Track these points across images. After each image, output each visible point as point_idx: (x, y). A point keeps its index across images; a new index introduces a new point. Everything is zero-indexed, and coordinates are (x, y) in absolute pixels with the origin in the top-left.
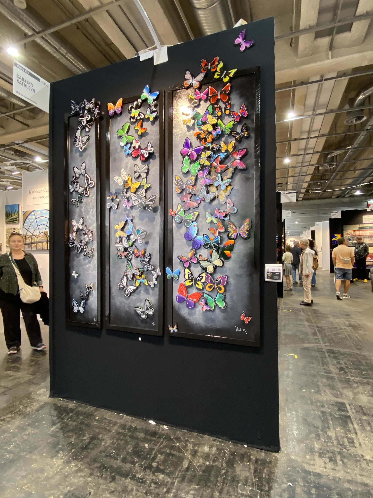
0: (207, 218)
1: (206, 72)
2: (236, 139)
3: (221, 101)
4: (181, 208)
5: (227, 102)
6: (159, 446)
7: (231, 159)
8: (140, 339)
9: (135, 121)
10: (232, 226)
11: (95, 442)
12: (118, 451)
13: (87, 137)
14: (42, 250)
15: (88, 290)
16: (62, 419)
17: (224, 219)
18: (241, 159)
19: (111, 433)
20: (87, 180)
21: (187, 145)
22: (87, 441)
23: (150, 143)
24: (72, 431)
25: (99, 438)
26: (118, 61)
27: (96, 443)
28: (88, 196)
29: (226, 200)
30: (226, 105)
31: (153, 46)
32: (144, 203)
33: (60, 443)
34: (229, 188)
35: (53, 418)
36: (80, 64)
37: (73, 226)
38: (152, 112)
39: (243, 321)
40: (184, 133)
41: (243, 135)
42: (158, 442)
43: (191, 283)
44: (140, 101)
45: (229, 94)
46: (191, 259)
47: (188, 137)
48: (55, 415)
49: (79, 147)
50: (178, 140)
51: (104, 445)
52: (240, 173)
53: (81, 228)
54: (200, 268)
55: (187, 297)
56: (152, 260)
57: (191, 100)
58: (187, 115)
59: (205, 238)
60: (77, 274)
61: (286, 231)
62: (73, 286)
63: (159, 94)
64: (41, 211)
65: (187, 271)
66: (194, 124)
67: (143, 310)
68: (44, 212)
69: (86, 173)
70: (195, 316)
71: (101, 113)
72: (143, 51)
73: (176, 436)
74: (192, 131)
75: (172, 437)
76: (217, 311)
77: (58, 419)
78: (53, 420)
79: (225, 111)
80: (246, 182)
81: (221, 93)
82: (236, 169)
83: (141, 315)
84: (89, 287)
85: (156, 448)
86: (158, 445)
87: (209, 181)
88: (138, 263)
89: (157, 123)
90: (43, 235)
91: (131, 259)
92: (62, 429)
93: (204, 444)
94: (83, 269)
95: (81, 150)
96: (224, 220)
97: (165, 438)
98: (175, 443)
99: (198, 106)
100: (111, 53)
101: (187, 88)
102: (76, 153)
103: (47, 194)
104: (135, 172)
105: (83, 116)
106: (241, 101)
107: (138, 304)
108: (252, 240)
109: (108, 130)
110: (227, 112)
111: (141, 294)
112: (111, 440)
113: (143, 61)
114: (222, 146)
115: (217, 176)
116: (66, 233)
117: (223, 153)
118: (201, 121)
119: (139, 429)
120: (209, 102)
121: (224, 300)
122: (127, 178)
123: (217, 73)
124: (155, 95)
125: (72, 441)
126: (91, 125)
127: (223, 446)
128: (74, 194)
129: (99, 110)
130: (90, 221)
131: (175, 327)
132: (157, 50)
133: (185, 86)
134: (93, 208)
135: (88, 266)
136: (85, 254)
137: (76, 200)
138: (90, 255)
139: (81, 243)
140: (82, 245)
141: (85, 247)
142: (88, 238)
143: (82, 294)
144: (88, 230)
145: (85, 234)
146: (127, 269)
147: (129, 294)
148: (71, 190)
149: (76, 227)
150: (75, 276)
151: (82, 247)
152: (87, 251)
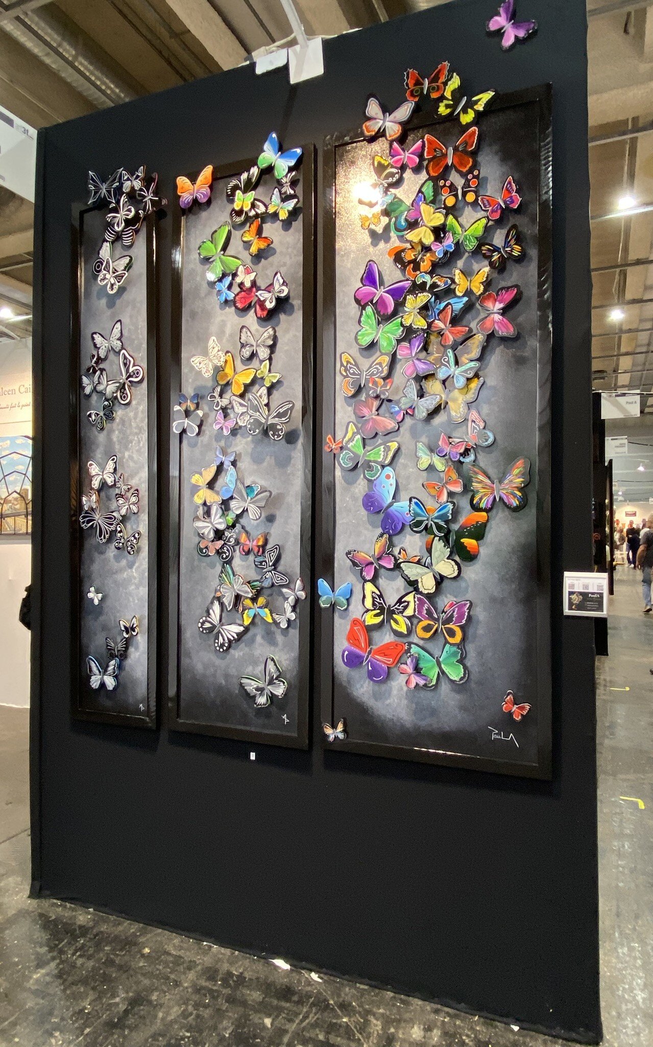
0: (418, 458)
1: (417, 99)
2: (491, 264)
3: (453, 172)
4: (354, 433)
5: (471, 171)
6: (299, 1024)
7: (478, 313)
8: (253, 756)
9: (242, 219)
10: (481, 477)
11: (143, 1009)
12: (197, 1035)
13: (127, 260)
14: (15, 536)
15: (127, 633)
16: (61, 952)
17: (462, 459)
18: (504, 312)
19: (181, 988)
20: (125, 364)
21: (370, 278)
22: (122, 1007)
23: (279, 275)
24: (84, 981)
25: (150, 1002)
26: (200, 73)
27: (142, 1013)
28: (128, 404)
29: (468, 414)
30: (468, 181)
31: (289, 38)
32: (263, 421)
33: (56, 1012)
34: (474, 385)
35: (38, 949)
36: (107, 81)
37: (91, 478)
38: (285, 198)
39: (510, 714)
40: (364, 248)
41: (510, 254)
42: (297, 1014)
43: (378, 620)
44: (255, 171)
45: (474, 154)
46: (379, 559)
47: (374, 259)
48: (44, 941)
49: (106, 285)
50: (349, 265)
51: (163, 1019)
52: (502, 347)
53: (110, 481)
54: (400, 583)
55: (370, 652)
56: (282, 562)
57: (380, 169)
58: (371, 205)
59: (413, 506)
60: (100, 595)
61: (614, 488)
62: (90, 624)
63: (303, 153)
64: (13, 439)
65: (369, 587)
66: (387, 228)
67: (261, 685)
68: (19, 441)
69: (123, 348)
70: (388, 702)
71: (160, 200)
72: (263, 49)
73: (341, 1000)
74: (382, 245)
75: (331, 1002)
76: (445, 687)
77: (50, 952)
78: (38, 954)
79: (464, 194)
80: (517, 370)
81: (456, 149)
82: (491, 337)
83: (254, 697)
84: (128, 626)
85: (292, 1027)
86: (297, 1021)
87: (424, 366)
88: (248, 567)
89: (298, 224)
90: (16, 499)
91: (232, 558)
92: (60, 976)
93: (411, 1022)
94: (115, 582)
95: (111, 292)
96: (462, 463)
97: (313, 1004)
98: (338, 1017)
99: (398, 183)
100: (185, 56)
101: (372, 140)
102: (99, 298)
103: (27, 398)
104: (243, 346)
105: (116, 210)
106: (505, 169)
107: (249, 669)
108: (531, 513)
109: (176, 243)
110: (471, 197)
111: (256, 645)
112: (180, 1006)
113: (264, 75)
114: (457, 280)
115: (445, 353)
116: (73, 495)
117: (459, 297)
118: (406, 220)
119: (250, 979)
120: (424, 172)
121: (461, 661)
122: (223, 359)
123: (445, 102)
124: (291, 157)
125: (86, 1008)
126: (137, 231)
127: (460, 1027)
128: (95, 397)
129: (156, 193)
130: (131, 464)
131: (340, 727)
132: (297, 48)
133: (367, 134)
134: (139, 434)
135: (127, 574)
136: (121, 544)
137: (98, 414)
138: (132, 548)
139: (110, 518)
140: (112, 524)
141: (119, 529)
142: (126, 507)
143: (112, 644)
144: (126, 488)
145: (120, 497)
146: (222, 584)
147: (226, 645)
148: (86, 388)
149: (99, 478)
150: (94, 599)
151: (113, 528)
152: (124, 538)
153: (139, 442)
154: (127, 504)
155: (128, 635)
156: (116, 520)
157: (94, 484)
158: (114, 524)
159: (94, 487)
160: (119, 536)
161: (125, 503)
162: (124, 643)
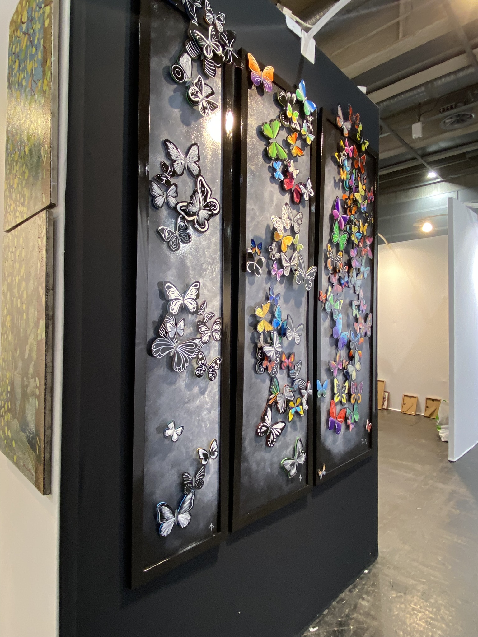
1: (352, 123)
4: (330, 292)
5: (364, 175)
9: (288, 125)
13: (210, 90)
15: (205, 460)
21: (337, 206)
23: (309, 181)
32: (304, 276)
37: (168, 301)
43: (338, 399)
46: (338, 364)
53: (191, 307)
55: (337, 418)
56: (300, 371)
59: (351, 335)
60: (178, 430)
65: (335, 381)
67: (294, 460)
72: (288, 11)
81: (361, 160)
83: (291, 470)
84: (207, 451)
87: (357, 264)
88: (284, 378)
91: (277, 373)
111: (288, 433)
121: (358, 411)
123: (359, 134)
124: (312, 107)
131: (324, 468)
132: (306, 34)
133: (338, 124)
134: (212, 265)
135: (200, 401)
136: (202, 372)
137: (172, 233)
138: (213, 374)
139: (192, 346)
140: (193, 352)
141: (200, 356)
142: (209, 334)
143: (190, 477)
144: (209, 315)
145: (203, 325)
146: (272, 394)
147: (275, 440)
148: (157, 198)
149: (179, 303)
150: (172, 436)
151: (193, 356)
152: (205, 365)
153: (212, 272)
154: (210, 331)
155: (206, 462)
156: (198, 347)
157: (172, 309)
158: (196, 351)
159: (173, 312)
160: (200, 364)
161: (207, 330)
162: (202, 471)
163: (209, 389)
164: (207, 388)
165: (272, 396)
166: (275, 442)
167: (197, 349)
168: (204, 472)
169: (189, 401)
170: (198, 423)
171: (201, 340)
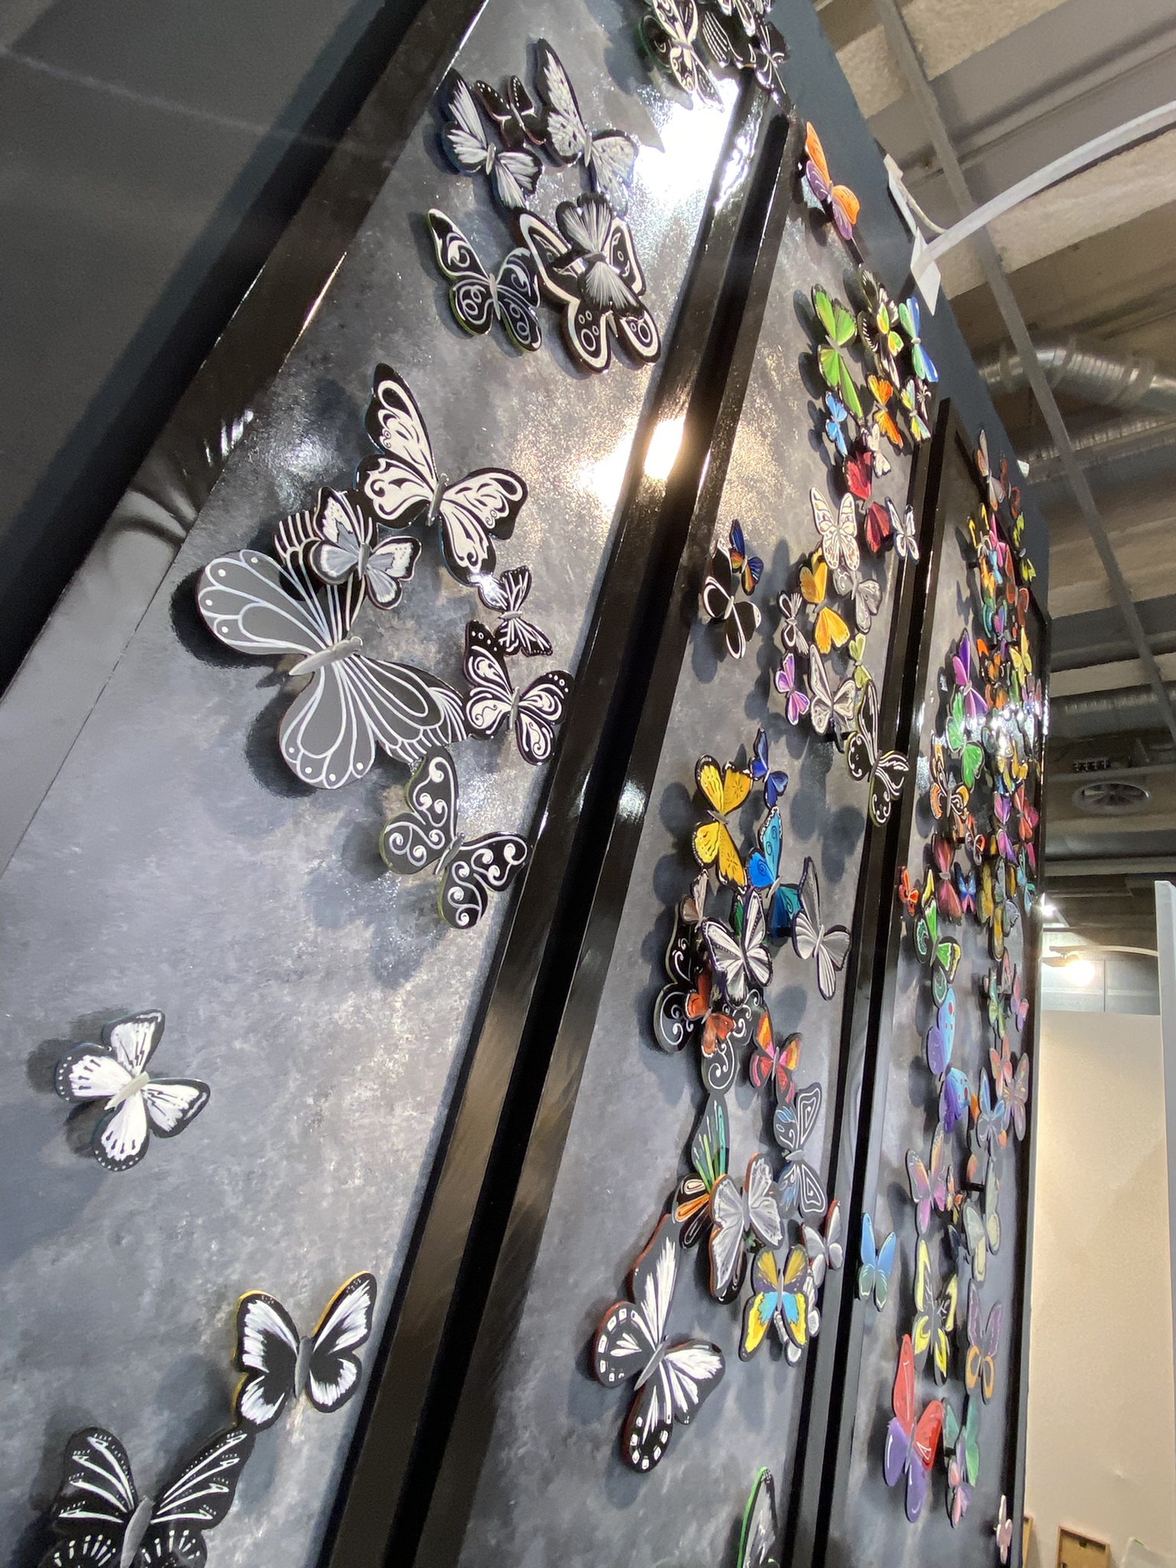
4: (931, 893)
21: (964, 653)
43: (925, 1342)
53: (464, 545)
55: (913, 1434)
135: (357, 1010)
136: (420, 851)
137: (474, 267)
138: (470, 898)
139: (414, 703)
140: (406, 731)
141: (436, 776)
142: (504, 708)
143: (124, 1487)
144: (526, 634)
145: (489, 649)
146: (694, 1173)
147: (664, 1437)
148: (459, 132)
149: (415, 492)
150: (114, 1112)
151: (403, 748)
152: (445, 829)
154: (512, 698)
155: (270, 1411)
156: (437, 726)
157: (377, 488)
158: (421, 736)
159: (377, 501)
160: (424, 809)
161: (503, 688)
162: (225, 1465)
163: (422, 976)
164: (417, 964)
165: (692, 1186)
166: (664, 1447)
167: (434, 731)
168: (232, 1475)
169: (301, 975)
170: (305, 1133)
171: (463, 709)
